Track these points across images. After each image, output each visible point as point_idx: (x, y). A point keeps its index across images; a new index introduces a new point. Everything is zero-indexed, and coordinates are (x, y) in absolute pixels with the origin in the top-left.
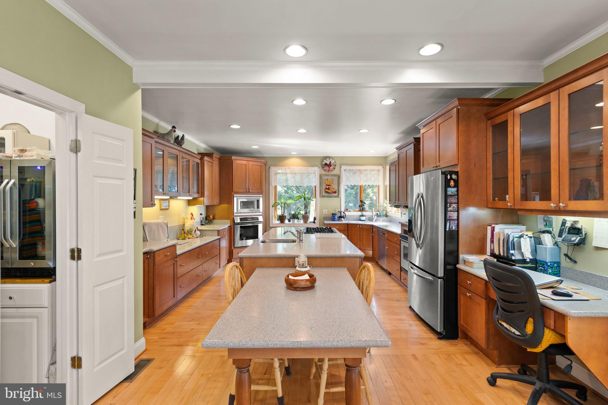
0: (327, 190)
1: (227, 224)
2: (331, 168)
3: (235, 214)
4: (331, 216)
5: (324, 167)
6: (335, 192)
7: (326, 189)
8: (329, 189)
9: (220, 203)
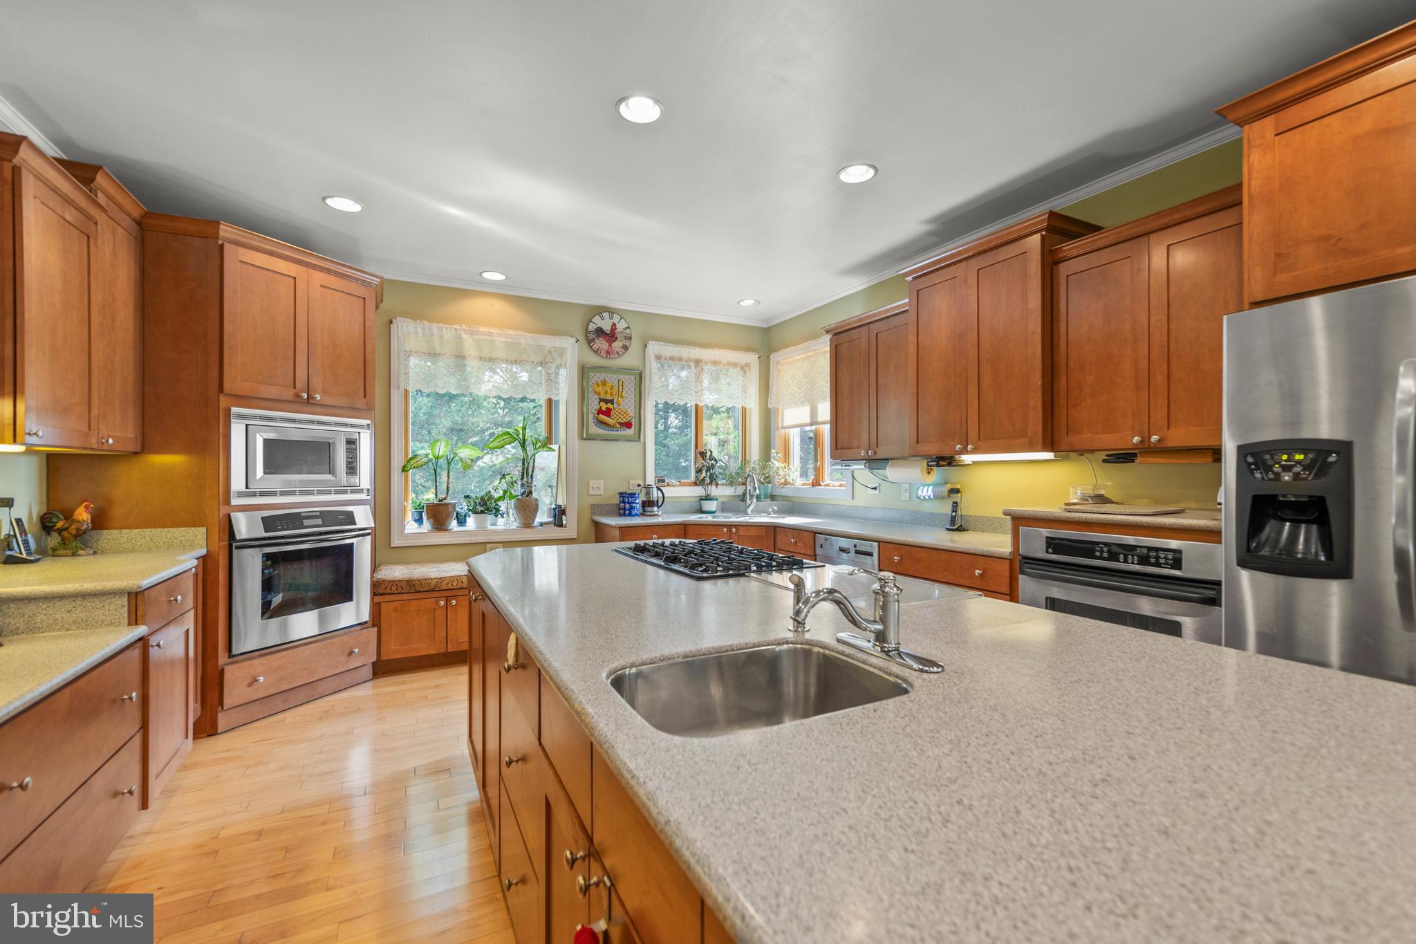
0: (602, 417)
1: (191, 546)
2: (617, 345)
3: (235, 501)
4: (616, 500)
5: (593, 340)
6: (628, 425)
7: (600, 412)
8: (608, 413)
9: (145, 445)
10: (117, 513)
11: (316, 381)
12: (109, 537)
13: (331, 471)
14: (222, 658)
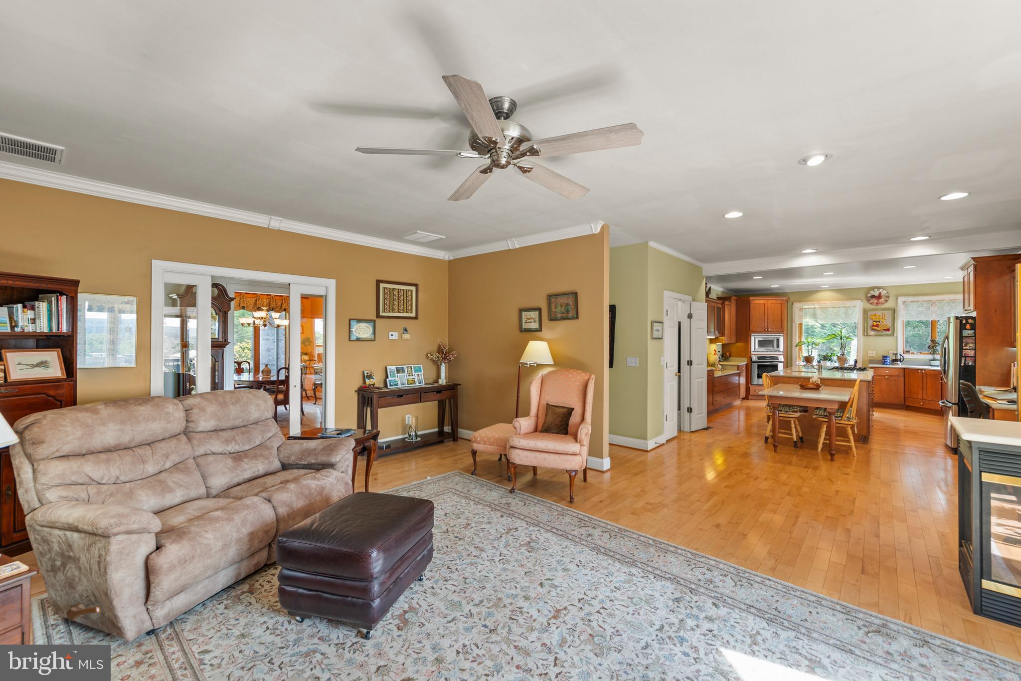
0: (874, 327)
1: (744, 361)
2: (882, 300)
3: (752, 353)
4: (881, 358)
5: (870, 300)
6: (888, 330)
7: (873, 325)
8: (877, 326)
9: (737, 342)
10: (732, 354)
11: (769, 326)
12: (731, 358)
13: (773, 347)
14: (750, 385)
